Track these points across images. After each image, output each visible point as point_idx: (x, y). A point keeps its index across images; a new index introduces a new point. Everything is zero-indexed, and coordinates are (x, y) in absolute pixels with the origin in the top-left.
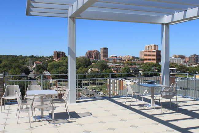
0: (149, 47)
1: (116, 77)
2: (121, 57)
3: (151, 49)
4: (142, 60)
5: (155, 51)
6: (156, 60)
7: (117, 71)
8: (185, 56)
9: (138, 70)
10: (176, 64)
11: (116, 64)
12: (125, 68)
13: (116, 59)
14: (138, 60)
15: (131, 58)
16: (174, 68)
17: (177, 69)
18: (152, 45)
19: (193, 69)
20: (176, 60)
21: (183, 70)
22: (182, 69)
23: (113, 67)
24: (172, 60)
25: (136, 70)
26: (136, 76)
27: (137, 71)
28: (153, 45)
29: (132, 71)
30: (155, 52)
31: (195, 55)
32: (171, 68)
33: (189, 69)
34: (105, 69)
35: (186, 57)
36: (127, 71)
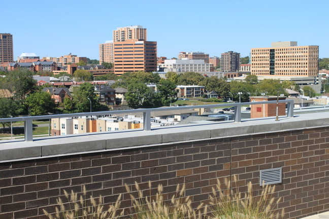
0: (123, 33)
1: (61, 112)
2: (48, 58)
3: (131, 38)
4: (108, 66)
5: (142, 42)
6: (146, 65)
7: (62, 95)
8: (208, 55)
9: (115, 93)
10: (200, 75)
11: (52, 78)
12: (84, 88)
13: (40, 65)
14: (97, 68)
15: (77, 61)
16: (197, 84)
17: (202, 88)
18: (131, 28)
19: (240, 87)
20: (191, 65)
21: (216, 89)
22: (214, 87)
23: (48, 86)
24: (183, 65)
25: (109, 93)
26: (109, 107)
27: (112, 93)
28: (134, 28)
29: (100, 94)
30: (143, 46)
31: (231, 53)
32: (190, 86)
33: (231, 86)
34: (32, 92)
35: (210, 57)
36: (88, 94)
